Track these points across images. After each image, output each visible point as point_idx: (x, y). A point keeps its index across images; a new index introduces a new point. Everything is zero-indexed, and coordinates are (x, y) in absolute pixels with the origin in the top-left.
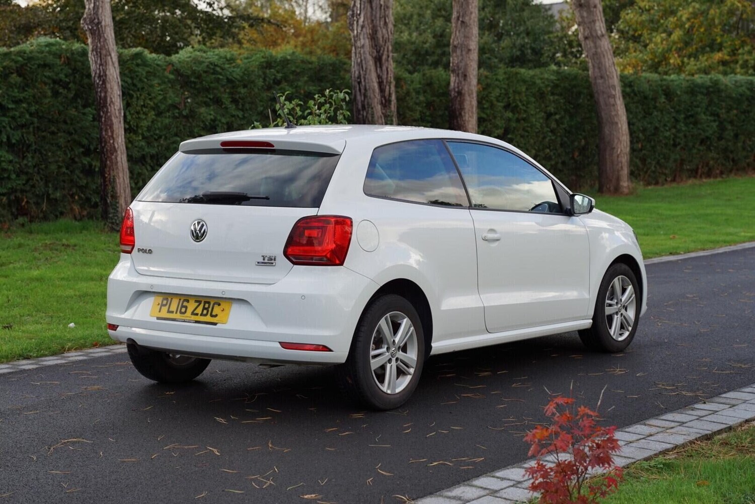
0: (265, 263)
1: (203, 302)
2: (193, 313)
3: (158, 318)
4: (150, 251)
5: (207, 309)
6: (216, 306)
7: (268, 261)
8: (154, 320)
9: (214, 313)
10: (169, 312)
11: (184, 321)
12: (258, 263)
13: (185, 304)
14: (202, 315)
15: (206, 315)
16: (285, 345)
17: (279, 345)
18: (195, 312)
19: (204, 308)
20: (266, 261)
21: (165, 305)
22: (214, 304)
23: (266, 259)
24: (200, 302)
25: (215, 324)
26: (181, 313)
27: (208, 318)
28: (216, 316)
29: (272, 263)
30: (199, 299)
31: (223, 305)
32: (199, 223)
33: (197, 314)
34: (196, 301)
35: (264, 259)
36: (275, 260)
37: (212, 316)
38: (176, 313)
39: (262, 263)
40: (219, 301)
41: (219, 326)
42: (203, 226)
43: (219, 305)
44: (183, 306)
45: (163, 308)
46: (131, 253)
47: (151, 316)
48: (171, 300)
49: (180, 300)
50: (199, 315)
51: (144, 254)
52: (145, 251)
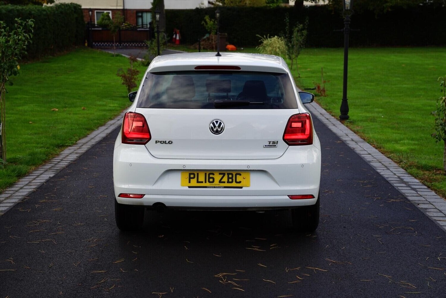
0: (271, 146)
1: (226, 174)
2: (220, 182)
3: (189, 187)
4: (170, 142)
5: (232, 178)
6: (238, 176)
7: (273, 144)
8: (187, 188)
9: (238, 181)
10: (198, 182)
11: (215, 187)
12: (266, 146)
13: (211, 176)
14: (228, 182)
15: (232, 182)
16: (292, 197)
17: (288, 198)
18: (222, 181)
19: (229, 178)
20: (271, 144)
21: (194, 178)
22: (236, 175)
23: (271, 143)
24: (224, 174)
25: (241, 188)
26: (209, 182)
27: (235, 184)
28: (240, 182)
29: (276, 146)
30: (222, 173)
31: (243, 175)
32: (217, 122)
33: (224, 182)
34: (220, 174)
35: (270, 144)
36: (277, 143)
37: (236, 182)
38: (206, 182)
39: (269, 146)
40: (238, 172)
41: (244, 189)
42: (220, 123)
43: (240, 175)
44: (209, 178)
45: (191, 180)
46: (144, 144)
47: (182, 186)
48: (198, 174)
49: (206, 174)
50: (226, 182)
51: (164, 144)
52: (165, 142)
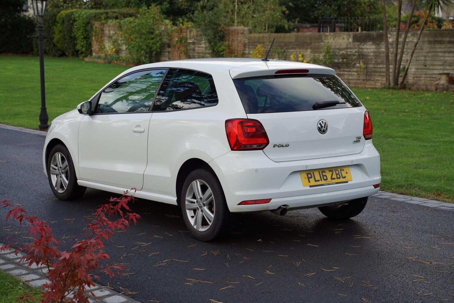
1: (334, 170)
3: (310, 186)
4: (287, 145)
5: (339, 174)
8: (309, 188)
9: (344, 176)
10: (316, 181)
11: (329, 185)
12: (355, 142)
13: (324, 174)
14: (338, 178)
15: (340, 178)
16: (376, 186)
17: (373, 187)
18: (333, 177)
19: (337, 174)
20: (357, 140)
21: (311, 177)
22: (341, 171)
25: (347, 182)
26: (324, 179)
27: (342, 180)
29: (360, 141)
30: (331, 169)
31: (346, 170)
32: (323, 122)
33: (334, 179)
34: (330, 171)
36: (360, 139)
37: (342, 177)
38: (321, 180)
40: (342, 168)
41: (349, 183)
42: (325, 123)
43: (343, 170)
44: (323, 176)
45: (310, 179)
46: (262, 149)
47: (304, 186)
48: (313, 173)
49: (319, 172)
50: (336, 178)
51: (281, 147)
52: (283, 146)
